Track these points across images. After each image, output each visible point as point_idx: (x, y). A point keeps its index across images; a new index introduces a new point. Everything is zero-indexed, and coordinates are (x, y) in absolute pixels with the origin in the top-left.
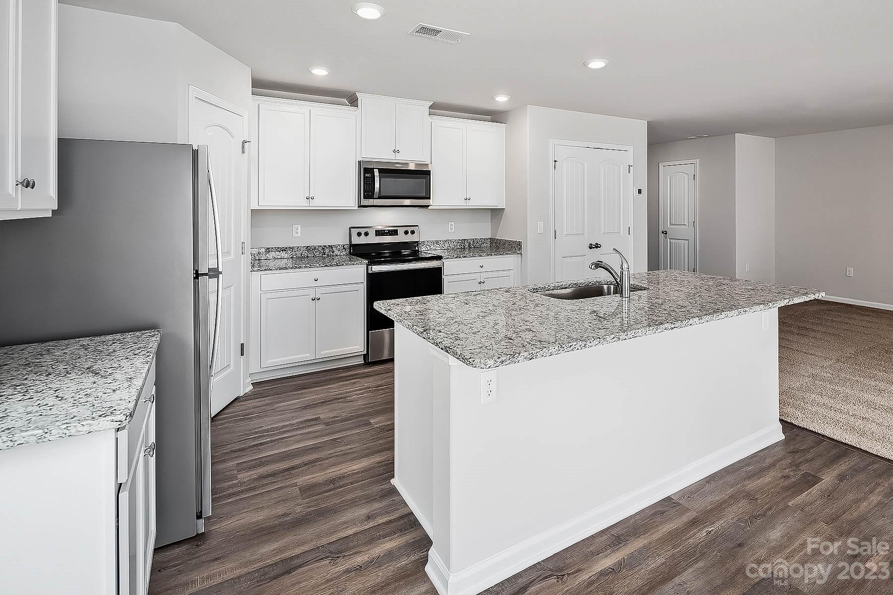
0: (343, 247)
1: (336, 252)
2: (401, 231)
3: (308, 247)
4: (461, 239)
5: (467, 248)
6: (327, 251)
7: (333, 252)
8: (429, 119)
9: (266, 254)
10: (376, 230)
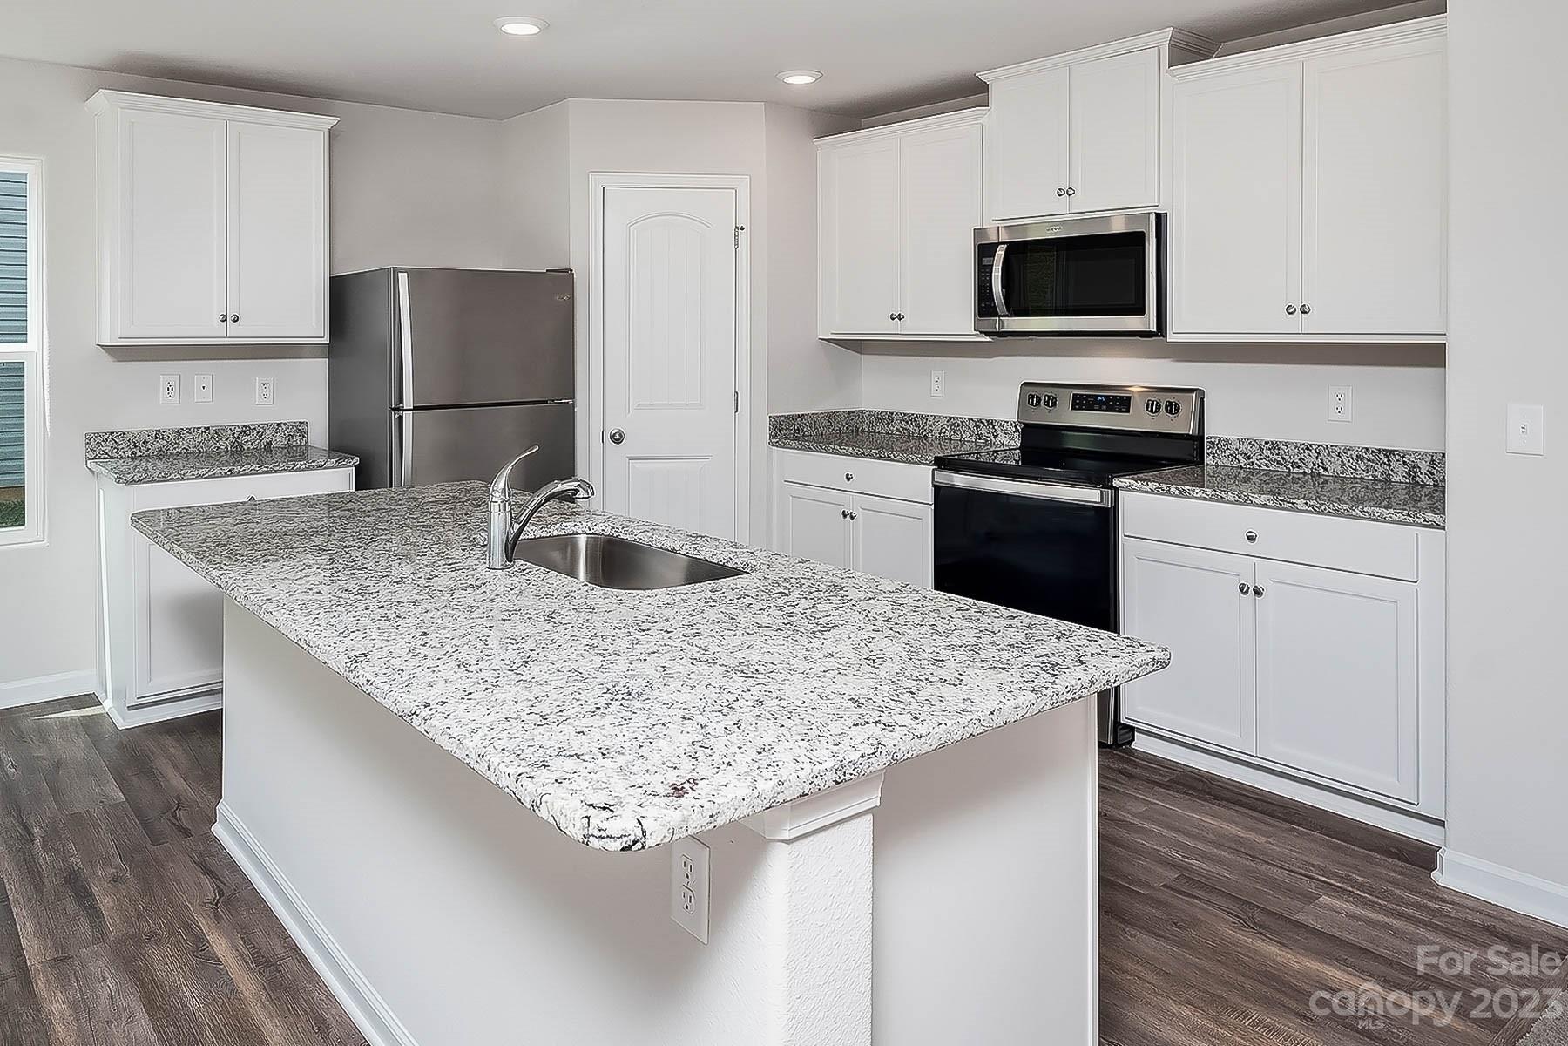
0: (1013, 427)
6: (984, 432)
9: (888, 423)
10: (1074, 395)
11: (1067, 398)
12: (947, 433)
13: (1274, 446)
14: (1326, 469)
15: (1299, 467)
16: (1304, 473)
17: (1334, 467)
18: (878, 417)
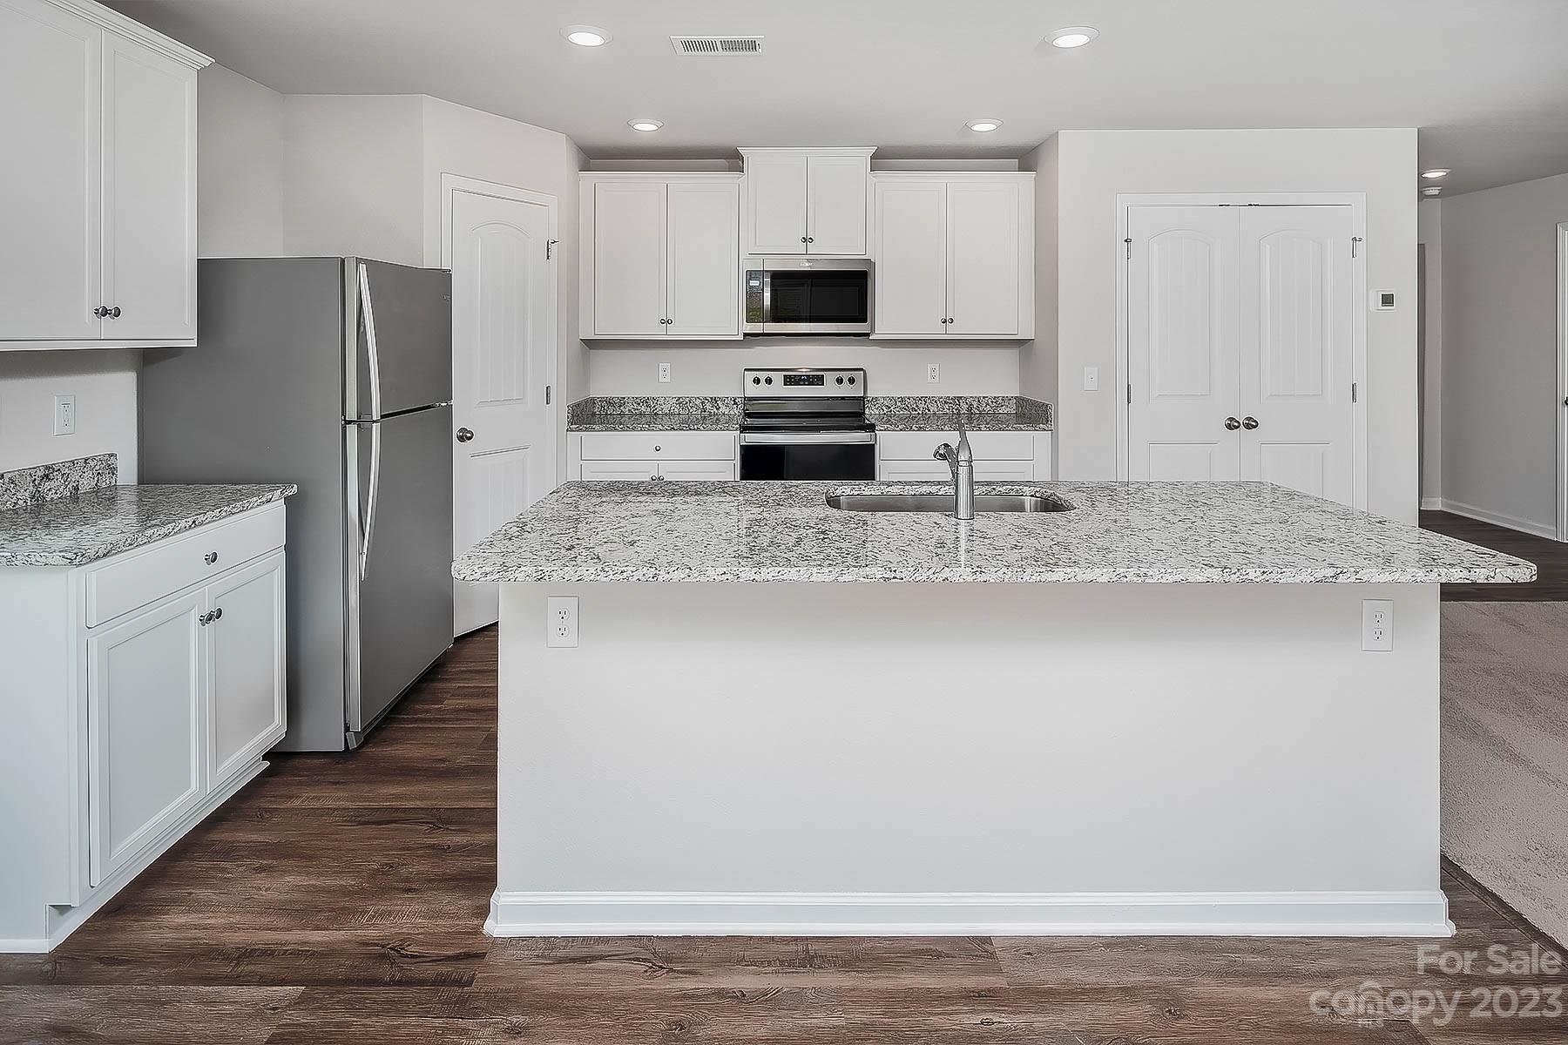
0: (734, 401)
1: (723, 409)
2: (830, 378)
3: (679, 398)
4: (951, 396)
5: (964, 414)
6: (708, 406)
7: (717, 409)
8: (871, 176)
9: (620, 406)
10: (784, 376)
11: (778, 378)
12: (676, 410)
13: (902, 400)
14: (929, 411)
15: (916, 411)
16: (919, 414)
17: (933, 409)
18: (610, 402)
